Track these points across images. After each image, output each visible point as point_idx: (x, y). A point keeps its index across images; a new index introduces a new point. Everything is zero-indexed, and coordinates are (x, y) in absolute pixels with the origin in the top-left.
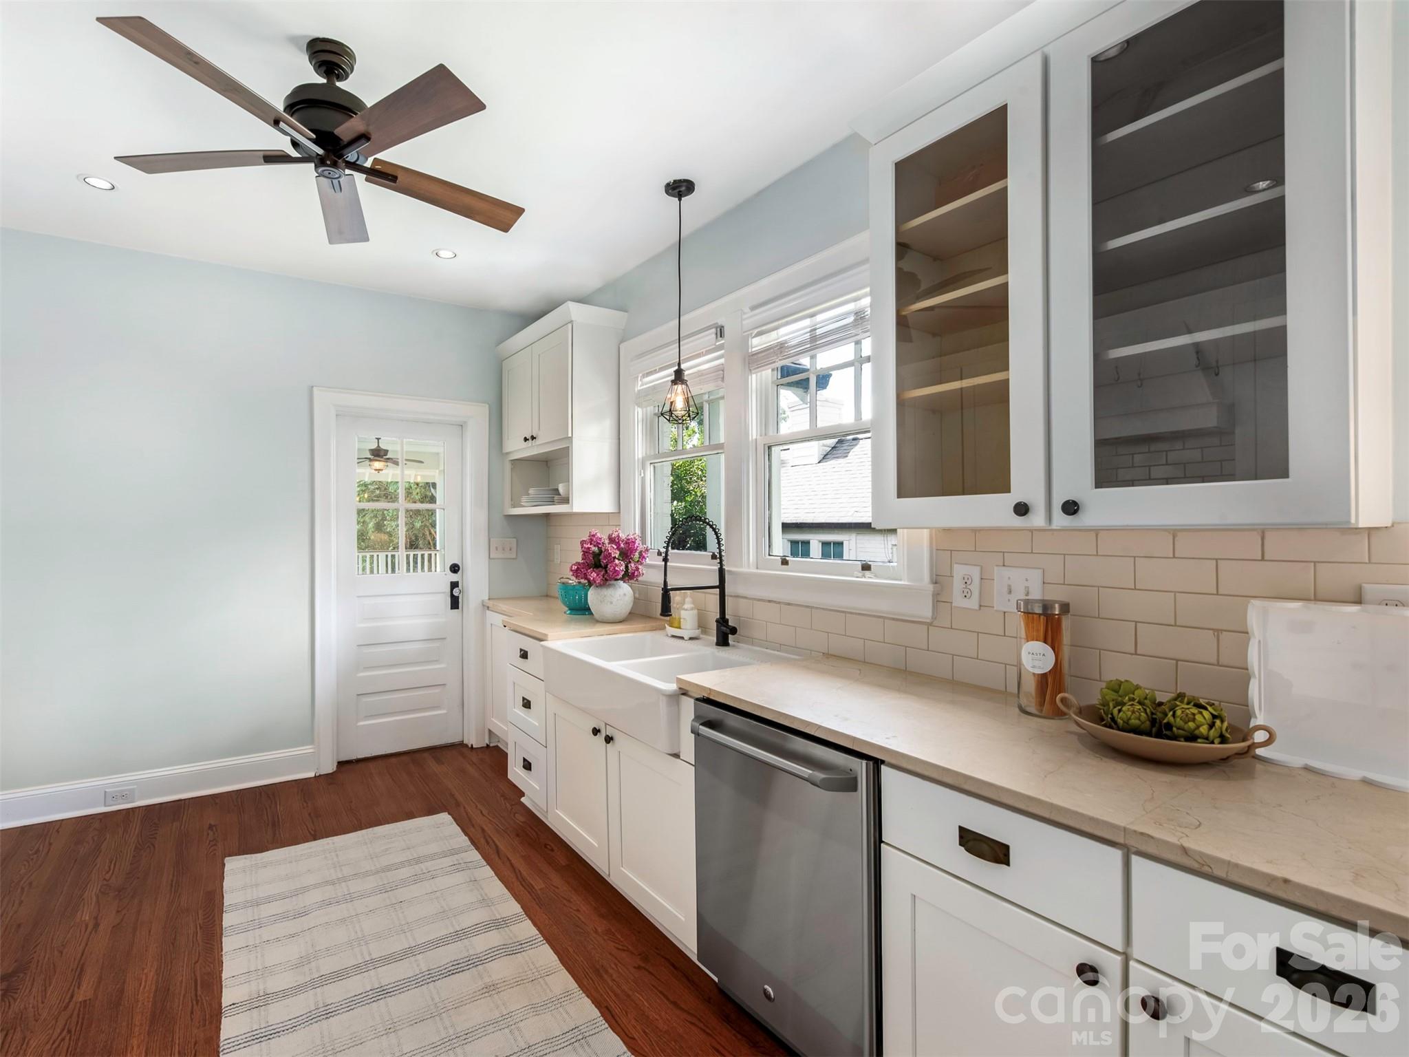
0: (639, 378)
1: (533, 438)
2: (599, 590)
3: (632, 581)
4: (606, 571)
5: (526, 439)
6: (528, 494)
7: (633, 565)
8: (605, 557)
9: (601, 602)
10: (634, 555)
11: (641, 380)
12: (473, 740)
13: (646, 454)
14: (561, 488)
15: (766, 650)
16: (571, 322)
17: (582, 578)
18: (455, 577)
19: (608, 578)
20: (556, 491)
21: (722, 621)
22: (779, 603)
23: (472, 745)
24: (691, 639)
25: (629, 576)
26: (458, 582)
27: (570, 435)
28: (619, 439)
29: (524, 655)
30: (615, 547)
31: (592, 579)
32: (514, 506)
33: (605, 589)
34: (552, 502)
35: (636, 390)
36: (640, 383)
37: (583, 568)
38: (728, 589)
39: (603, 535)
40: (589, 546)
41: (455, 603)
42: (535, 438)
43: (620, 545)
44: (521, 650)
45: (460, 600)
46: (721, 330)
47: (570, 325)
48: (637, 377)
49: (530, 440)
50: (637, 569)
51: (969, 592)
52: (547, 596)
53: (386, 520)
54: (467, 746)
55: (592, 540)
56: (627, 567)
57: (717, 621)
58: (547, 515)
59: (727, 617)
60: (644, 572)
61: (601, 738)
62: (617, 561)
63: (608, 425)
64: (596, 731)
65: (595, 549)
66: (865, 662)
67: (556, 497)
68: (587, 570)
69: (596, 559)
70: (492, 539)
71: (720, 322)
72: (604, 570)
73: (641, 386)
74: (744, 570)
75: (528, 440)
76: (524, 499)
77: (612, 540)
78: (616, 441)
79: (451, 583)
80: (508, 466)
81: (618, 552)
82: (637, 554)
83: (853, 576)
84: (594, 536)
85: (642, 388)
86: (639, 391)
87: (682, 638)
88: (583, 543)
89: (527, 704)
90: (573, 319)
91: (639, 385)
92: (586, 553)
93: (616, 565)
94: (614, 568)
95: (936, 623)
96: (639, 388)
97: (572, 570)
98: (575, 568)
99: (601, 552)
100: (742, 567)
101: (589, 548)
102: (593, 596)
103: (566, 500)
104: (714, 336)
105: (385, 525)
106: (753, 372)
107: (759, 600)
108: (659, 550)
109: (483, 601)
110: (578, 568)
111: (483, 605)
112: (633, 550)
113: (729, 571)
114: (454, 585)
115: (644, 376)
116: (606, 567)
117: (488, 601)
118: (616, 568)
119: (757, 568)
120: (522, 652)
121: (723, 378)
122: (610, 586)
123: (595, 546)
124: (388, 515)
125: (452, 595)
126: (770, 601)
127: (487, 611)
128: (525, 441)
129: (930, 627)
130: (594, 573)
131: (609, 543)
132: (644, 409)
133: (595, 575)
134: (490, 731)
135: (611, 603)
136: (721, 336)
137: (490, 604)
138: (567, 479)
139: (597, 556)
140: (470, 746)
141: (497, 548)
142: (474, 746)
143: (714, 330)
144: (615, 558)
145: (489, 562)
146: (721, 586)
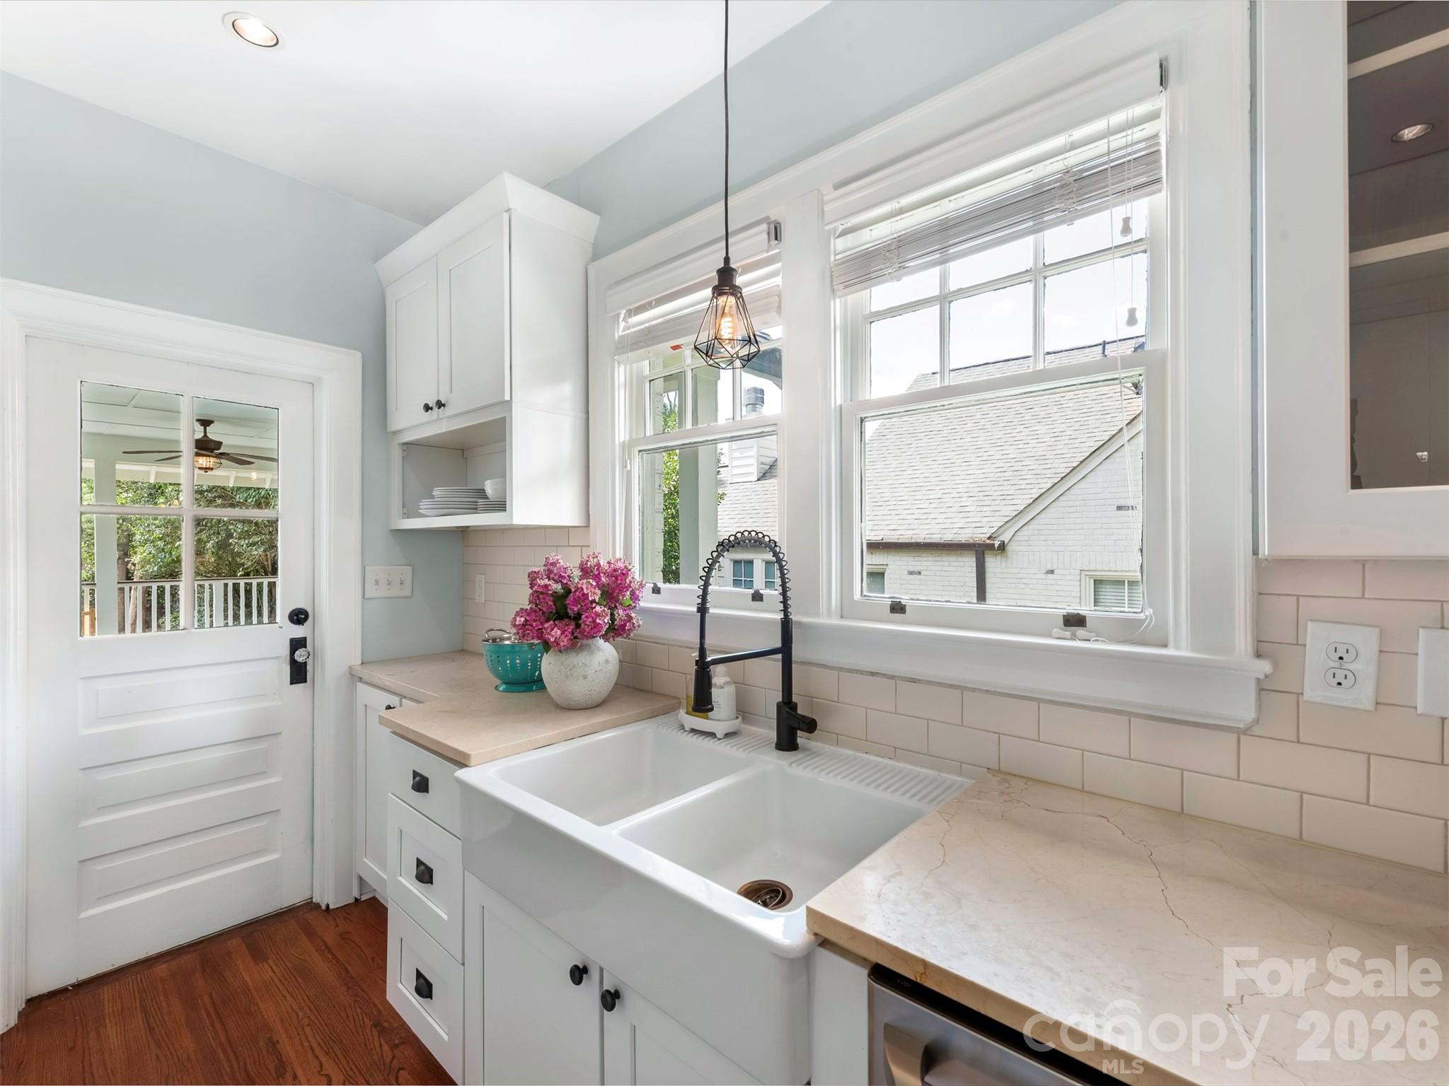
0: (622, 316)
1: (440, 405)
2: (563, 657)
3: (619, 639)
4: (578, 626)
5: (427, 408)
6: (433, 497)
7: (621, 612)
8: (576, 602)
9: (567, 677)
10: (624, 596)
11: (624, 319)
12: (330, 896)
13: (631, 437)
14: (490, 487)
15: (865, 755)
16: (508, 210)
17: (533, 639)
18: (299, 631)
19: (579, 636)
20: (482, 493)
21: (787, 706)
22: (892, 677)
23: (328, 906)
24: (727, 735)
25: (616, 631)
26: (305, 639)
27: (507, 398)
28: (588, 413)
29: (421, 785)
30: (594, 584)
31: (552, 640)
32: (407, 515)
33: (575, 654)
34: (474, 509)
35: (616, 335)
36: (622, 324)
37: (535, 621)
38: (797, 652)
39: (570, 562)
40: (546, 582)
41: (299, 673)
42: (444, 405)
43: (600, 579)
44: (415, 774)
45: (309, 668)
46: (776, 228)
47: (506, 216)
48: (619, 315)
49: (435, 409)
50: (630, 618)
51: (1350, 676)
52: (463, 651)
53: (232, 537)
54: (318, 906)
55: (550, 571)
56: (612, 615)
57: (779, 705)
58: (464, 531)
59: (794, 699)
60: (641, 622)
61: (589, 993)
62: (598, 609)
63: (568, 390)
64: (579, 974)
65: (557, 587)
66: (1082, 791)
67: (481, 501)
68: (542, 624)
69: (559, 604)
70: (367, 568)
71: (774, 214)
72: (573, 623)
73: (622, 331)
74: (822, 620)
75: (431, 409)
76: (424, 504)
77: (585, 571)
78: (581, 415)
79: (292, 640)
80: (397, 453)
81: (599, 592)
82: (628, 593)
83: (1050, 636)
84: (553, 564)
85: (624, 333)
86: (621, 337)
87: (712, 735)
88: (533, 577)
89: (425, 874)
90: (511, 207)
91: (621, 330)
92: (539, 595)
93: (597, 615)
94: (594, 621)
95: (1257, 730)
96: (620, 334)
97: (515, 625)
98: (520, 620)
99: (568, 591)
100: (817, 614)
101: (546, 586)
102: (549, 666)
103: (501, 506)
104: (765, 236)
105: (231, 544)
106: (839, 293)
107: (850, 671)
108: (655, 584)
109: (350, 667)
110: (526, 620)
111: (352, 675)
112: (622, 588)
113: (799, 623)
114: (297, 644)
115: (631, 313)
116: (578, 617)
117: (359, 668)
118: (598, 621)
119: (842, 617)
120: (417, 779)
121: (779, 308)
122: (582, 648)
123: (556, 582)
124: (235, 531)
125: (293, 662)
126: (873, 674)
127: (359, 684)
128: (427, 411)
129: (1242, 737)
130: (556, 629)
131: (581, 578)
132: (628, 367)
133: (559, 632)
134: (361, 879)
135: (585, 677)
136: (776, 239)
137: (365, 672)
138: (503, 474)
139: (560, 598)
140: (324, 907)
141: (377, 582)
142: (331, 907)
143: (764, 227)
144: (594, 601)
145: (363, 603)
146: (785, 650)
